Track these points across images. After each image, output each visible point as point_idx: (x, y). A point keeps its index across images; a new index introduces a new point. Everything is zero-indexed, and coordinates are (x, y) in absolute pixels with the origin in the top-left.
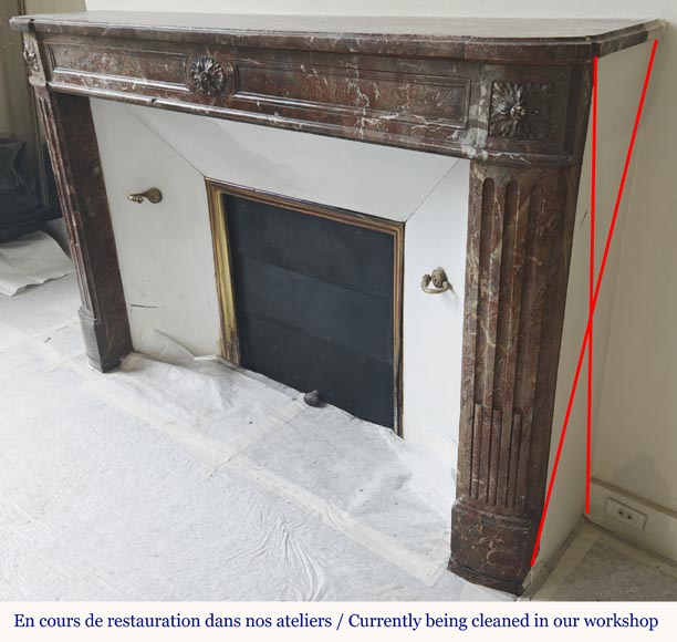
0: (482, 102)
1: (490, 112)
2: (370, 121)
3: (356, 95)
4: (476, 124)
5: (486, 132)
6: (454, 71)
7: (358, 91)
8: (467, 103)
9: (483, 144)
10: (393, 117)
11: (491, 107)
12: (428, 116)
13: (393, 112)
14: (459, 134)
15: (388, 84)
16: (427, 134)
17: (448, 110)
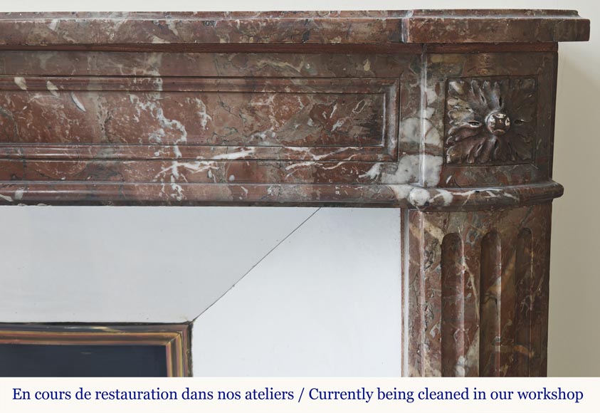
0: (425, 113)
1: (446, 128)
2: (194, 167)
3: (156, 123)
4: (413, 149)
5: (437, 161)
6: (367, 67)
7: (161, 116)
8: (393, 117)
9: (435, 179)
10: (243, 154)
11: (446, 119)
12: (318, 146)
13: (242, 146)
14: (383, 169)
15: (227, 100)
16: (318, 176)
17: (356, 132)
